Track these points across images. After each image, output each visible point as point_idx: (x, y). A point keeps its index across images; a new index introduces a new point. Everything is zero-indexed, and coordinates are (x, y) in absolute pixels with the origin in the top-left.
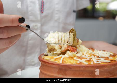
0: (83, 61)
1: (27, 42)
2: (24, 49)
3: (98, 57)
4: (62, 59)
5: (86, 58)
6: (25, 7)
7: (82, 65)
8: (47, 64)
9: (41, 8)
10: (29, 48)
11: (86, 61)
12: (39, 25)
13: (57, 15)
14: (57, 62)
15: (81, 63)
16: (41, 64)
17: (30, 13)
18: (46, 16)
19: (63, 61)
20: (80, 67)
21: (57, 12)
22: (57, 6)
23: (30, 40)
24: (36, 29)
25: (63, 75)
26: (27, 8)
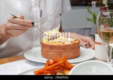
0: (61, 44)
1: (33, 33)
2: (31, 37)
3: (68, 41)
4: (51, 43)
5: (62, 42)
6: (32, 14)
7: (60, 45)
8: (44, 46)
9: (41, 14)
10: (34, 37)
11: (62, 44)
12: (40, 24)
13: (50, 18)
14: (49, 44)
15: (59, 44)
16: (42, 45)
17: (35, 17)
18: (43, 19)
19: (52, 44)
20: (59, 46)
21: (49, 16)
22: (50, 13)
23: (35, 32)
24: (38, 26)
25: (51, 50)
26: (33, 14)
